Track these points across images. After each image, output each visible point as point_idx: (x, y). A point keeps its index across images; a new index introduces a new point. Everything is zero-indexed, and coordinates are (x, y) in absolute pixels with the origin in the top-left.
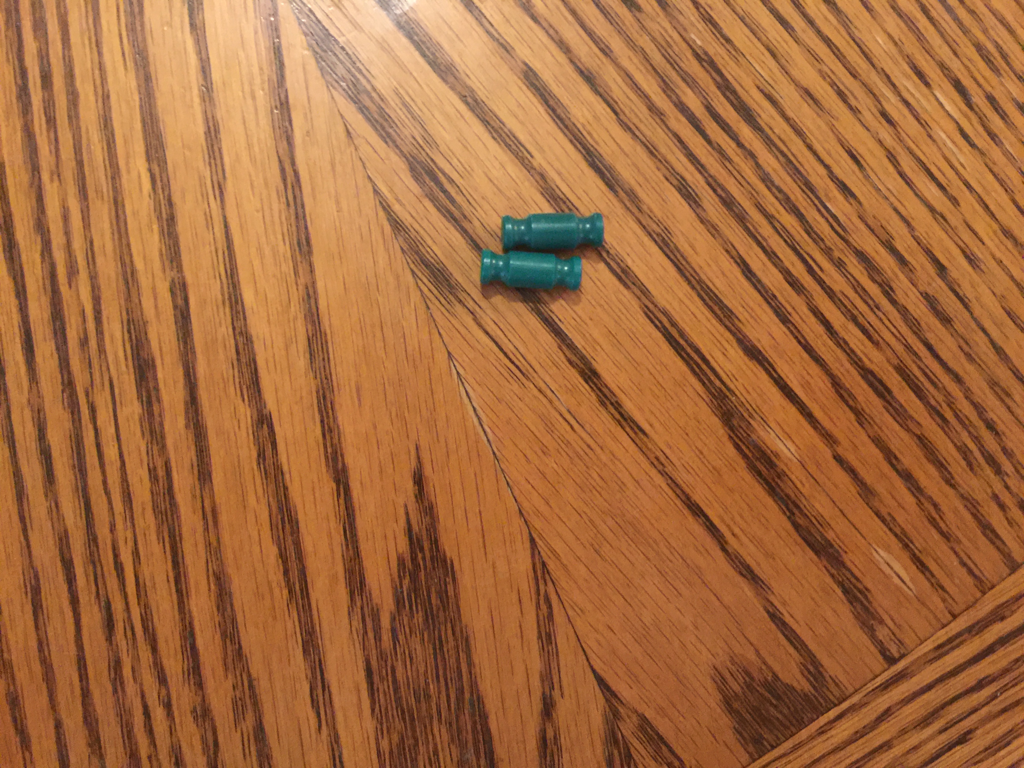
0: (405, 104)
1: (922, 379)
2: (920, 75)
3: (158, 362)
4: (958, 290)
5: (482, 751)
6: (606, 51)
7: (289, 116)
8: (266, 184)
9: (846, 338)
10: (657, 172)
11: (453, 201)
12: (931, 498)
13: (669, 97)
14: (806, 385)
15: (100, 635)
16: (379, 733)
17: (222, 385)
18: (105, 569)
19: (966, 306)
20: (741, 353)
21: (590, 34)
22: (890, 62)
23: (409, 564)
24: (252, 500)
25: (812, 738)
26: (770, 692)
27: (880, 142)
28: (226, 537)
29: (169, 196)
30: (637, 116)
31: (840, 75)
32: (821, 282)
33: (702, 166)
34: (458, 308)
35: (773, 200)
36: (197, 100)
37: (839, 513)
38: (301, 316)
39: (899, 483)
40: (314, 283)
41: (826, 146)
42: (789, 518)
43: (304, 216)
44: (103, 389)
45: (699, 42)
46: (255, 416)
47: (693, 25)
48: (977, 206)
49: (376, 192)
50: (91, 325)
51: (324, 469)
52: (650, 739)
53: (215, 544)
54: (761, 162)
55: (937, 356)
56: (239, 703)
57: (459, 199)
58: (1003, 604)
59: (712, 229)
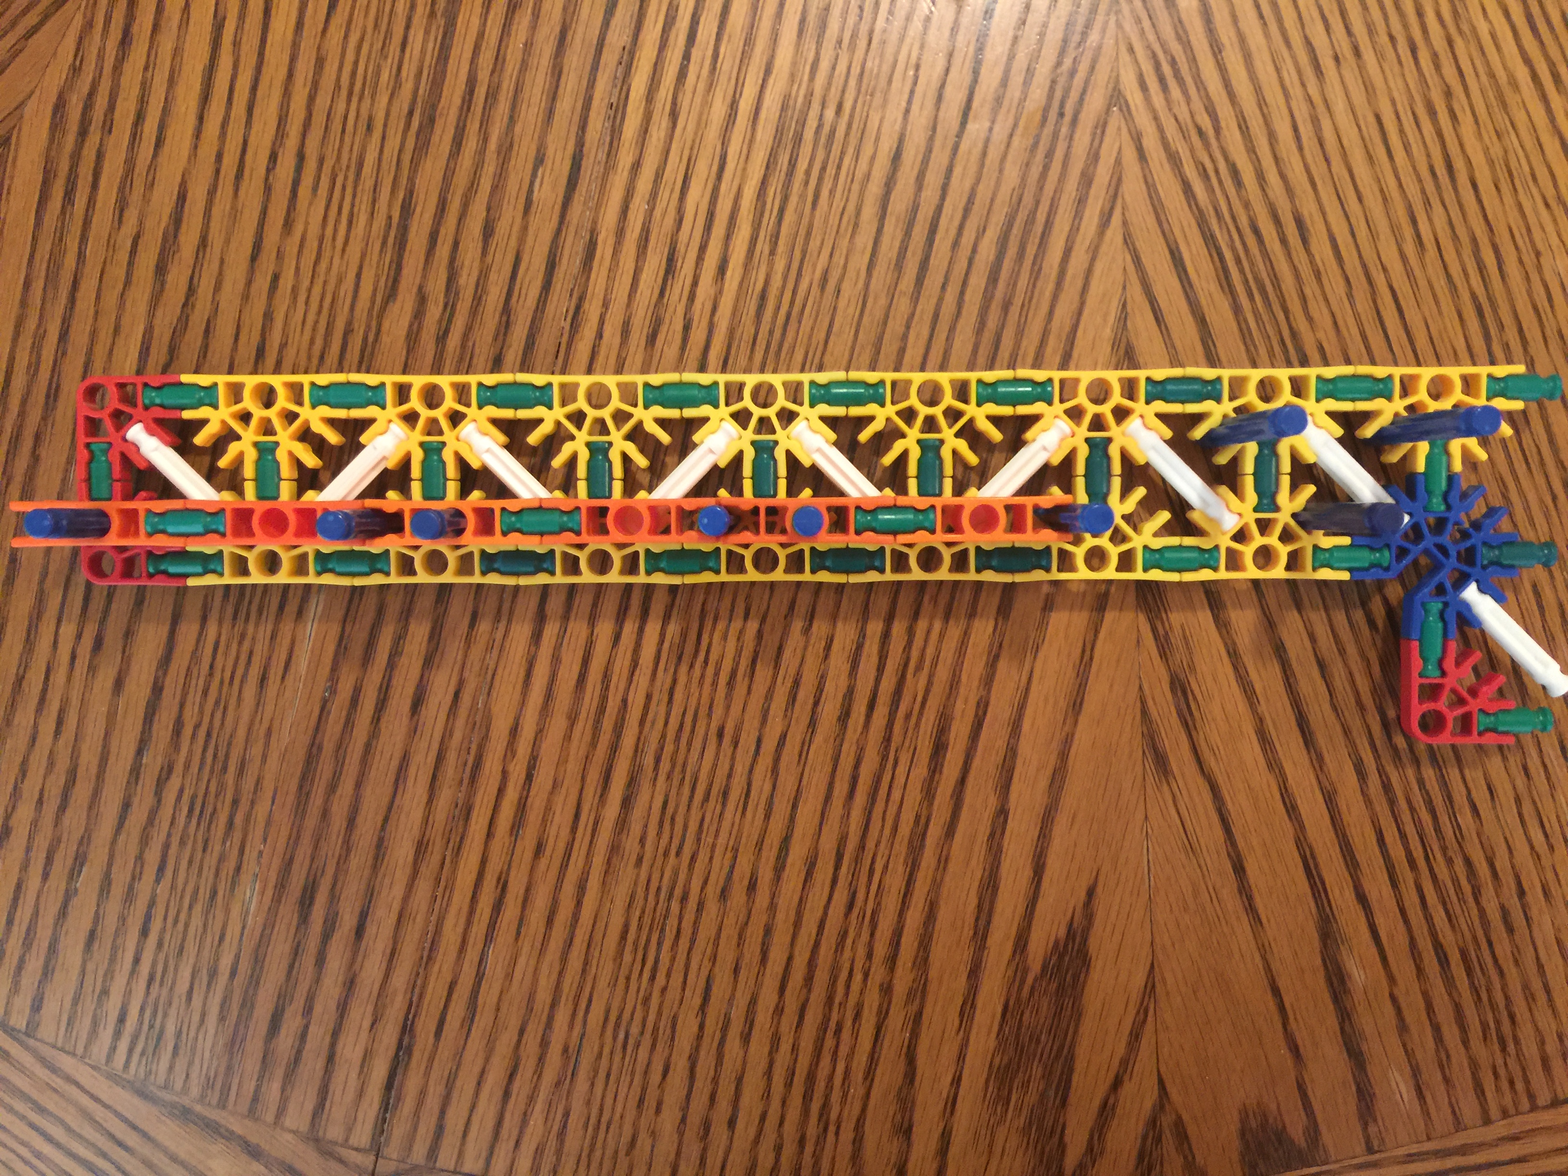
0: (1185, 637)
1: (1475, 963)
4: (1528, 912)
5: (1060, 1094)
6: (1342, 651)
8: (1069, 655)
10: (1344, 747)
11: (1191, 714)
12: (1446, 1049)
13: (1374, 700)
15: (842, 910)
16: (996, 1050)
17: (984, 781)
18: (862, 868)
19: (1529, 926)
20: (1352, 894)
23: (1061, 948)
24: (974, 862)
26: (1276, 1137)
27: (1514, 787)
28: (947, 879)
29: (1002, 641)
30: (1345, 702)
32: (1431, 870)
33: (1378, 754)
34: (1165, 788)
35: (1420, 798)
37: (1377, 1034)
39: (1428, 1029)
40: (1073, 735)
42: (1339, 1022)
43: (1085, 688)
46: (999, 806)
49: (1141, 688)
50: (917, 707)
51: (1030, 862)
52: (1179, 1135)
53: (939, 879)
55: (1492, 951)
56: (913, 993)
57: (1196, 713)
58: (1469, 1145)
59: (1368, 801)
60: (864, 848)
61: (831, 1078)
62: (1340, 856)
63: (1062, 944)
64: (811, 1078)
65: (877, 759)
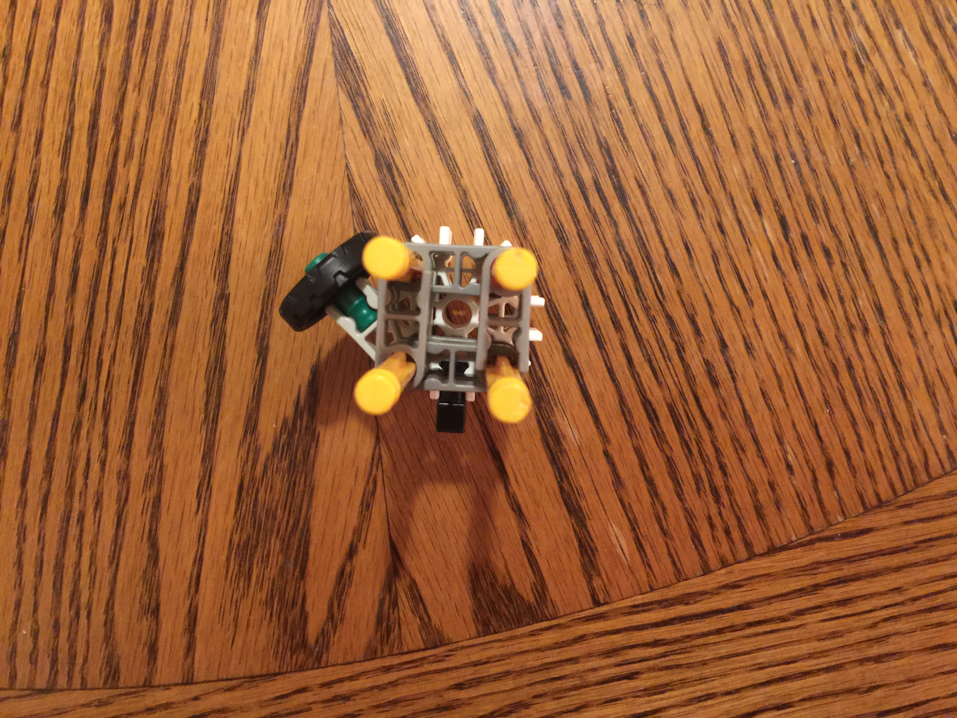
0: (386, 113)
1: (684, 418)
2: (757, 204)
3: (166, 235)
4: (732, 366)
5: (299, 565)
6: (537, 119)
7: (305, 96)
8: (275, 138)
9: (640, 372)
10: (546, 216)
11: (397, 190)
12: (662, 502)
13: (570, 165)
14: (601, 396)
15: (74, 402)
16: (235, 529)
17: (203, 265)
18: (91, 360)
19: (734, 379)
20: (563, 358)
21: (530, 104)
22: (737, 189)
23: (290, 425)
24: (199, 347)
25: (523, 636)
26: (506, 595)
27: (711, 244)
28: (175, 366)
29: (208, 126)
30: (544, 171)
31: (698, 188)
32: (635, 329)
33: (578, 220)
35: (621, 261)
36: (246, 67)
37: (594, 490)
38: (270, 235)
39: (643, 485)
40: (285, 217)
41: (671, 235)
42: (558, 482)
43: (293, 169)
44: (125, 242)
45: (604, 134)
46: (219, 292)
47: (604, 118)
48: (766, 311)
49: (347, 167)
50: (130, 196)
51: (253, 343)
52: (414, 597)
53: (166, 368)
54: (621, 231)
55: (700, 407)
56: (150, 478)
57: (402, 190)
58: (690, 594)
59: (571, 267)
60: (90, 339)
61: (78, 564)
62: (547, 320)
63: (290, 421)
64: (59, 567)
65: (96, 251)
